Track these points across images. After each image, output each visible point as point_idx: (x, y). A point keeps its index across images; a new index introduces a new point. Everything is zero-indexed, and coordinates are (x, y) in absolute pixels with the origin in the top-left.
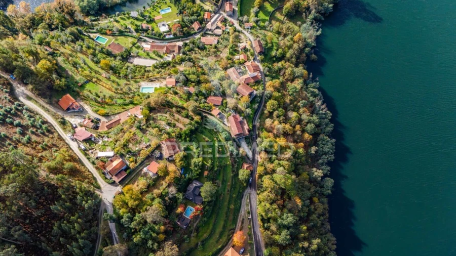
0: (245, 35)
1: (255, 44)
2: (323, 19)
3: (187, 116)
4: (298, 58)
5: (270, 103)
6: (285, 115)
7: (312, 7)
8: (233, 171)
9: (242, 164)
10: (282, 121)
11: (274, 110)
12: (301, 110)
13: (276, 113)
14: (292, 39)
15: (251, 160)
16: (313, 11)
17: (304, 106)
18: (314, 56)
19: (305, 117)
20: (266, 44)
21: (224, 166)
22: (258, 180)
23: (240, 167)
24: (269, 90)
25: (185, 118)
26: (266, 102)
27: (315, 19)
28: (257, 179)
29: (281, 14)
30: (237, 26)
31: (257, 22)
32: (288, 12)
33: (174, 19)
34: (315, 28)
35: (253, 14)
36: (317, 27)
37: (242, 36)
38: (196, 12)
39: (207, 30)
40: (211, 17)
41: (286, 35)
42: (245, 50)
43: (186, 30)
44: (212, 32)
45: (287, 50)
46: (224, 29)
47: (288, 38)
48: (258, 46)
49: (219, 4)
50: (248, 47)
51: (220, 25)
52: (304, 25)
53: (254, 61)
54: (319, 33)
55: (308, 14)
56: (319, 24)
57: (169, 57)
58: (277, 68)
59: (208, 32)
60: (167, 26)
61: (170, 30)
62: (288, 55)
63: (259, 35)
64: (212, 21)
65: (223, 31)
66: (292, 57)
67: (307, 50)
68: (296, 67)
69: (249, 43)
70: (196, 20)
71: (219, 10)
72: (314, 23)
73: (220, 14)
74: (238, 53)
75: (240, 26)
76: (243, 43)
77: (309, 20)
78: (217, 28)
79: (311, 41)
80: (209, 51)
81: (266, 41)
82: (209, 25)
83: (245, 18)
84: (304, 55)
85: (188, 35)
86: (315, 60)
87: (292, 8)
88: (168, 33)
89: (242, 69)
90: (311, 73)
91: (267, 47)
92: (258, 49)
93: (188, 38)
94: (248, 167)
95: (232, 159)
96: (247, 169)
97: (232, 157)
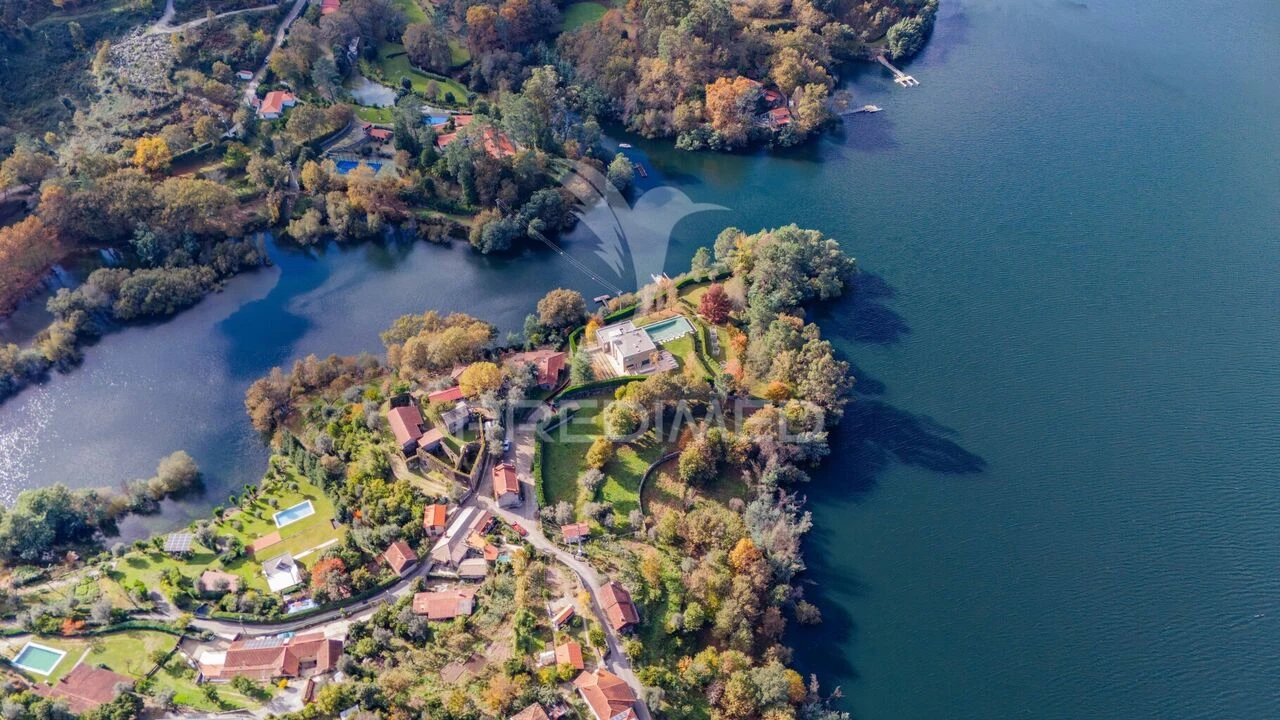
0: (568, 570)
1: (606, 599)
2: (807, 479)
7: (765, 449)
14: (724, 561)
16: (773, 461)
18: (806, 609)
20: (644, 592)
27: (782, 482)
29: (676, 478)
30: (536, 538)
31: (602, 516)
32: (696, 472)
33: (322, 541)
34: (791, 512)
35: (585, 493)
36: (793, 507)
37: (557, 574)
38: (397, 510)
39: (437, 565)
40: (448, 520)
41: (701, 549)
42: (573, 623)
43: (361, 578)
44: (455, 569)
45: (714, 605)
46: (493, 557)
47: (712, 557)
48: (617, 605)
49: (473, 474)
50: (583, 612)
51: (479, 542)
52: (754, 506)
53: (609, 661)
54: (805, 524)
55: (756, 469)
56: (799, 498)
57: (294, 690)
58: (692, 680)
59: (440, 572)
60: (295, 568)
61: (306, 580)
62: (722, 621)
63: (613, 560)
64: (452, 532)
65: (492, 564)
66: (736, 627)
67: (781, 591)
68: (759, 661)
69: (583, 595)
70: (396, 537)
71: (473, 492)
72: (783, 493)
73: (479, 507)
74: (550, 640)
75: (549, 537)
76: (562, 597)
77: (764, 487)
78: (471, 553)
79: (787, 557)
80: (444, 645)
81: (641, 580)
82: (441, 550)
83: (562, 509)
84: (776, 611)
85: (367, 592)
86: (812, 622)
87: (705, 459)
88: (298, 595)
89: (568, 704)
90: (814, 677)
91: (646, 602)
92: (617, 618)
93: (370, 602)
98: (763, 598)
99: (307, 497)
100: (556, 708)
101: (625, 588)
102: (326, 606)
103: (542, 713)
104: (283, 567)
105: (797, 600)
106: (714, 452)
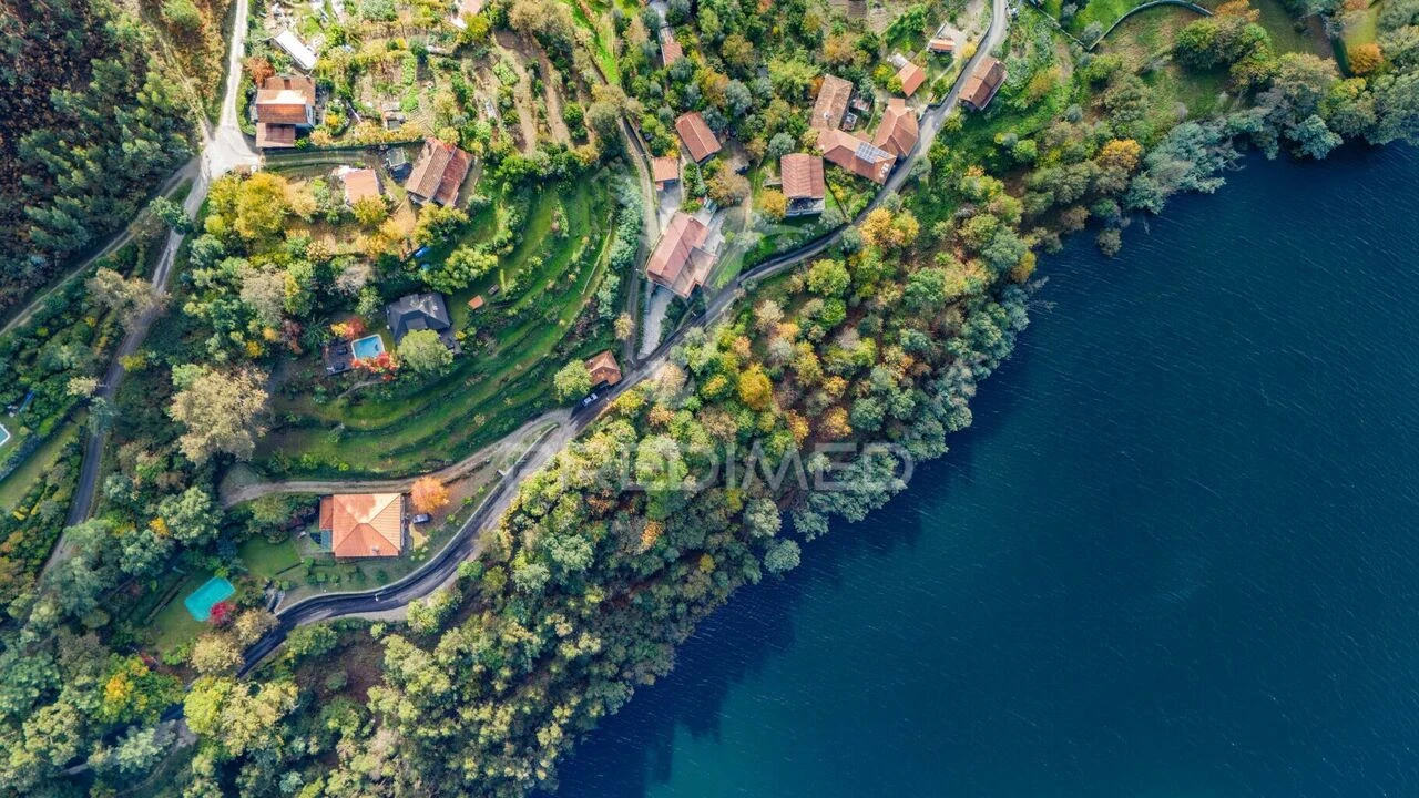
0: (989, 15)
1: (981, 69)
2: (1271, 156)
3: (574, 123)
4: (1056, 210)
5: (830, 271)
6: (833, 333)
7: (1273, 96)
8: (555, 349)
9: (604, 351)
10: (811, 336)
11: (819, 294)
12: (893, 352)
13: (816, 304)
14: (1102, 141)
15: (640, 357)
16: (1262, 111)
17: (917, 353)
18: (1112, 239)
19: (883, 376)
20: (1017, 92)
21: (544, 323)
22: (606, 415)
23: (586, 353)
24: (864, 232)
25: (565, 121)
26: (825, 255)
27: (1243, 139)
28: (603, 412)
32: (1191, 47)
34: (1214, 164)
36: (1222, 164)
37: (980, 7)
41: (1103, 111)
42: (942, 57)
45: (1050, 159)
47: (1102, 127)
48: (980, 82)
50: (957, 58)
52: (1192, 127)
53: (931, 111)
54: (1208, 185)
55: (1237, 103)
56: (1238, 161)
58: (963, 186)
62: (1040, 175)
63: (1029, 46)
66: (1042, 190)
67: (1108, 207)
68: (1024, 228)
69: (972, 47)
72: (1228, 144)
74: (916, 51)
76: (960, 29)
77: (1225, 122)
79: (1153, 192)
81: (1027, 83)
84: (1084, 214)
86: (1105, 249)
87: (1213, 46)
89: (872, 106)
90: (1046, 279)
91: (1009, 103)
92: (969, 90)
94: (607, 370)
95: (584, 320)
96: (599, 371)
97: (588, 316)
98: (1090, 196)
100: (861, 101)
101: (1005, 75)
103: (847, 94)
105: (1117, 225)
106: (1228, 48)
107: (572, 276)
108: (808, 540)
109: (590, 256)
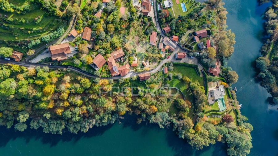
0: (156, 67)
1: (147, 74)
2: (173, 130)
3: (63, 5)
4: (136, 107)
5: (87, 82)
6: (76, 94)
7: (182, 122)
8: (9, 42)
9: (22, 52)
10: (71, 91)
11: (81, 84)
12: (84, 108)
13: (78, 86)
14: (153, 104)
15: (30, 61)
16: (178, 122)
17: (88, 111)
18: (140, 121)
19: (78, 110)
20: (148, 83)
21: (12, 34)
22: (7, 65)
23: (15, 49)
24: (100, 82)
25: (62, 3)
26: (89, 78)
27: (172, 124)
28: (7, 64)
29: (178, 98)
30: (166, 61)
31: (169, 77)
32: (178, 102)
33: (175, 13)
34: (165, 124)
35: (176, 74)
36: (166, 125)
37: (156, 64)
38: (178, 30)
39: (163, 38)
40: (174, 41)
41: (157, 99)
42: (143, 66)
43: (163, 20)
44: (162, 42)
45: (143, 99)
46: (162, 50)
47: (155, 101)
48: (144, 76)
49: (185, 48)
50: (145, 69)
51: (167, 48)
52: (167, 115)
53: (132, 72)
54: (161, 126)
55: (176, 118)
56: (168, 127)
57: (138, 4)
59: (162, 39)
60: (169, 6)
61: (165, 9)
62: (139, 100)
63: (157, 78)
64: (171, 42)
65: (161, 50)
66: (137, 103)
67: (144, 115)
68: (128, 106)
69: (148, 69)
70: (171, 29)
71: (180, 48)
72: (169, 123)
73: (176, 49)
74: (140, 60)
75: (166, 64)
76: (149, 64)
77: (172, 119)
78: (164, 45)
79: (153, 119)
80: (143, 37)
81: (151, 83)
82: (167, 39)
83: (172, 68)
84: (140, 113)
85: (160, 22)
86: (137, 121)
87: (181, 106)
88: (162, 7)
89: (124, 61)
90: (123, 118)
91: (145, 84)
92: (142, 76)
93: (158, 22)
94: (17, 57)
95: (23, 43)
96: (16, 56)
97: (25, 43)
98: (143, 111)
99: (188, 11)
100: (123, 59)
101: (149, 79)
102: (158, 13)
103: (122, 55)
104: (170, 4)
105: (142, 119)
106: (182, 108)
107: (29, 32)
108: (30, 128)
109: (38, 32)
